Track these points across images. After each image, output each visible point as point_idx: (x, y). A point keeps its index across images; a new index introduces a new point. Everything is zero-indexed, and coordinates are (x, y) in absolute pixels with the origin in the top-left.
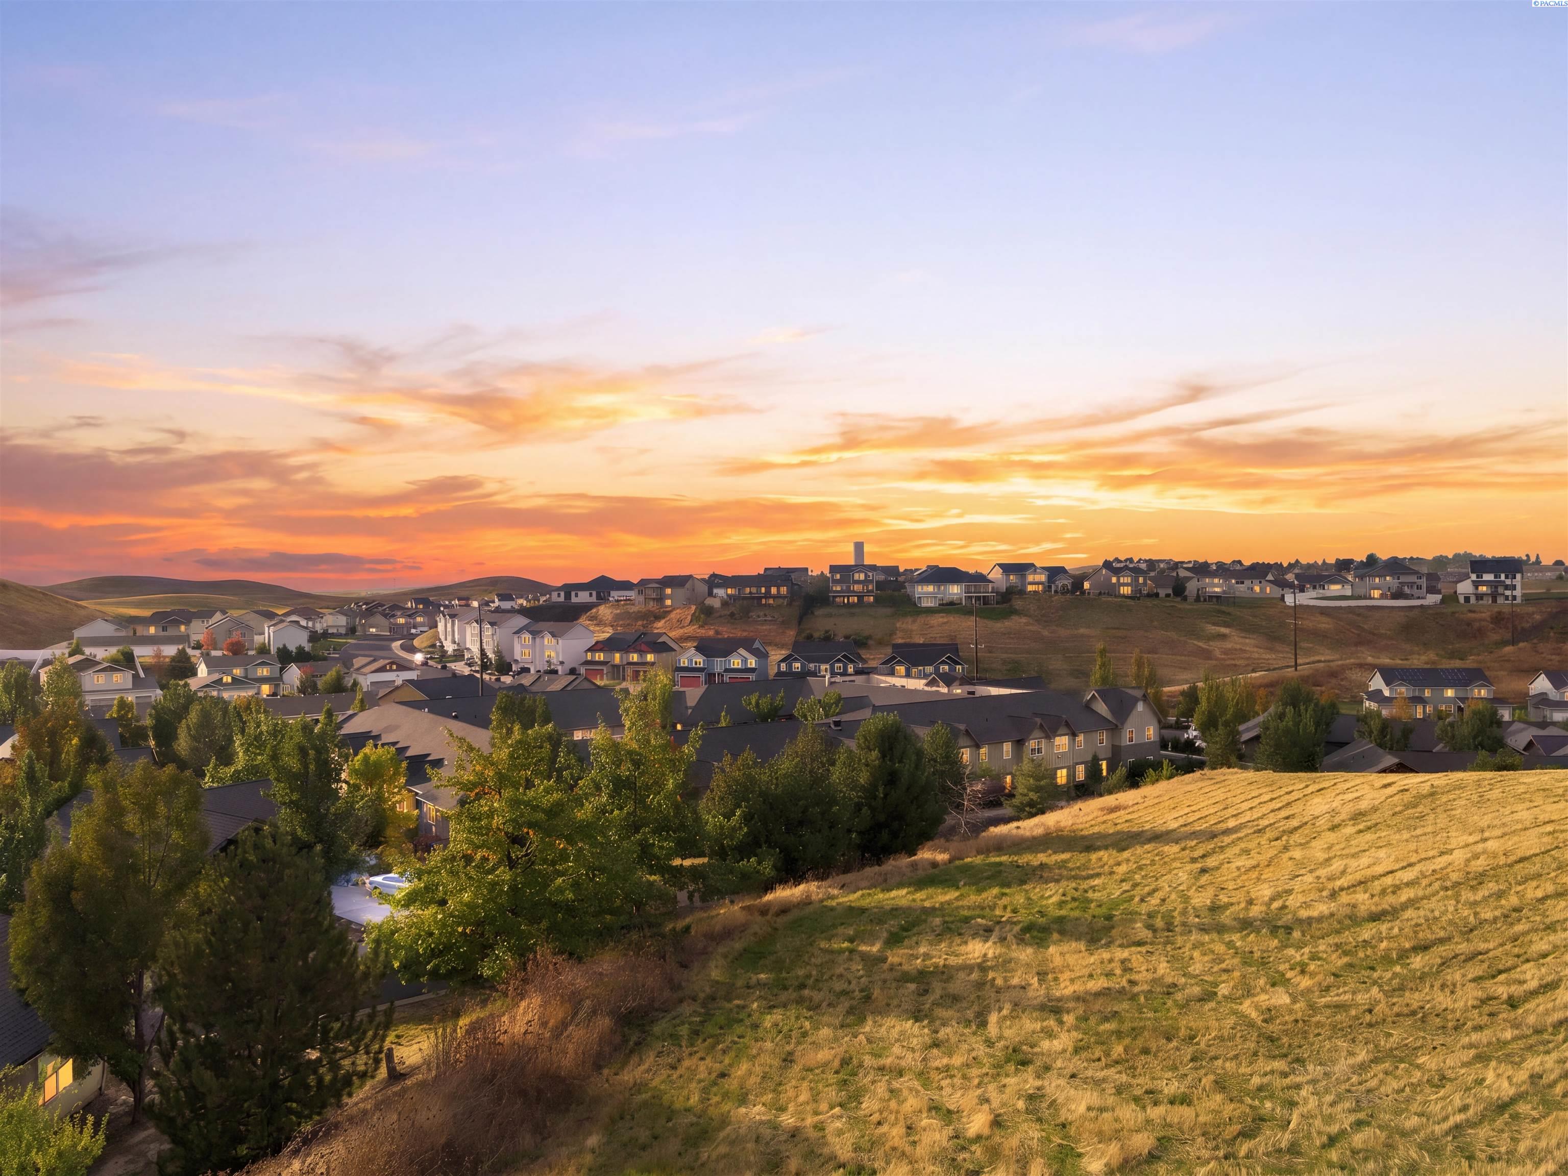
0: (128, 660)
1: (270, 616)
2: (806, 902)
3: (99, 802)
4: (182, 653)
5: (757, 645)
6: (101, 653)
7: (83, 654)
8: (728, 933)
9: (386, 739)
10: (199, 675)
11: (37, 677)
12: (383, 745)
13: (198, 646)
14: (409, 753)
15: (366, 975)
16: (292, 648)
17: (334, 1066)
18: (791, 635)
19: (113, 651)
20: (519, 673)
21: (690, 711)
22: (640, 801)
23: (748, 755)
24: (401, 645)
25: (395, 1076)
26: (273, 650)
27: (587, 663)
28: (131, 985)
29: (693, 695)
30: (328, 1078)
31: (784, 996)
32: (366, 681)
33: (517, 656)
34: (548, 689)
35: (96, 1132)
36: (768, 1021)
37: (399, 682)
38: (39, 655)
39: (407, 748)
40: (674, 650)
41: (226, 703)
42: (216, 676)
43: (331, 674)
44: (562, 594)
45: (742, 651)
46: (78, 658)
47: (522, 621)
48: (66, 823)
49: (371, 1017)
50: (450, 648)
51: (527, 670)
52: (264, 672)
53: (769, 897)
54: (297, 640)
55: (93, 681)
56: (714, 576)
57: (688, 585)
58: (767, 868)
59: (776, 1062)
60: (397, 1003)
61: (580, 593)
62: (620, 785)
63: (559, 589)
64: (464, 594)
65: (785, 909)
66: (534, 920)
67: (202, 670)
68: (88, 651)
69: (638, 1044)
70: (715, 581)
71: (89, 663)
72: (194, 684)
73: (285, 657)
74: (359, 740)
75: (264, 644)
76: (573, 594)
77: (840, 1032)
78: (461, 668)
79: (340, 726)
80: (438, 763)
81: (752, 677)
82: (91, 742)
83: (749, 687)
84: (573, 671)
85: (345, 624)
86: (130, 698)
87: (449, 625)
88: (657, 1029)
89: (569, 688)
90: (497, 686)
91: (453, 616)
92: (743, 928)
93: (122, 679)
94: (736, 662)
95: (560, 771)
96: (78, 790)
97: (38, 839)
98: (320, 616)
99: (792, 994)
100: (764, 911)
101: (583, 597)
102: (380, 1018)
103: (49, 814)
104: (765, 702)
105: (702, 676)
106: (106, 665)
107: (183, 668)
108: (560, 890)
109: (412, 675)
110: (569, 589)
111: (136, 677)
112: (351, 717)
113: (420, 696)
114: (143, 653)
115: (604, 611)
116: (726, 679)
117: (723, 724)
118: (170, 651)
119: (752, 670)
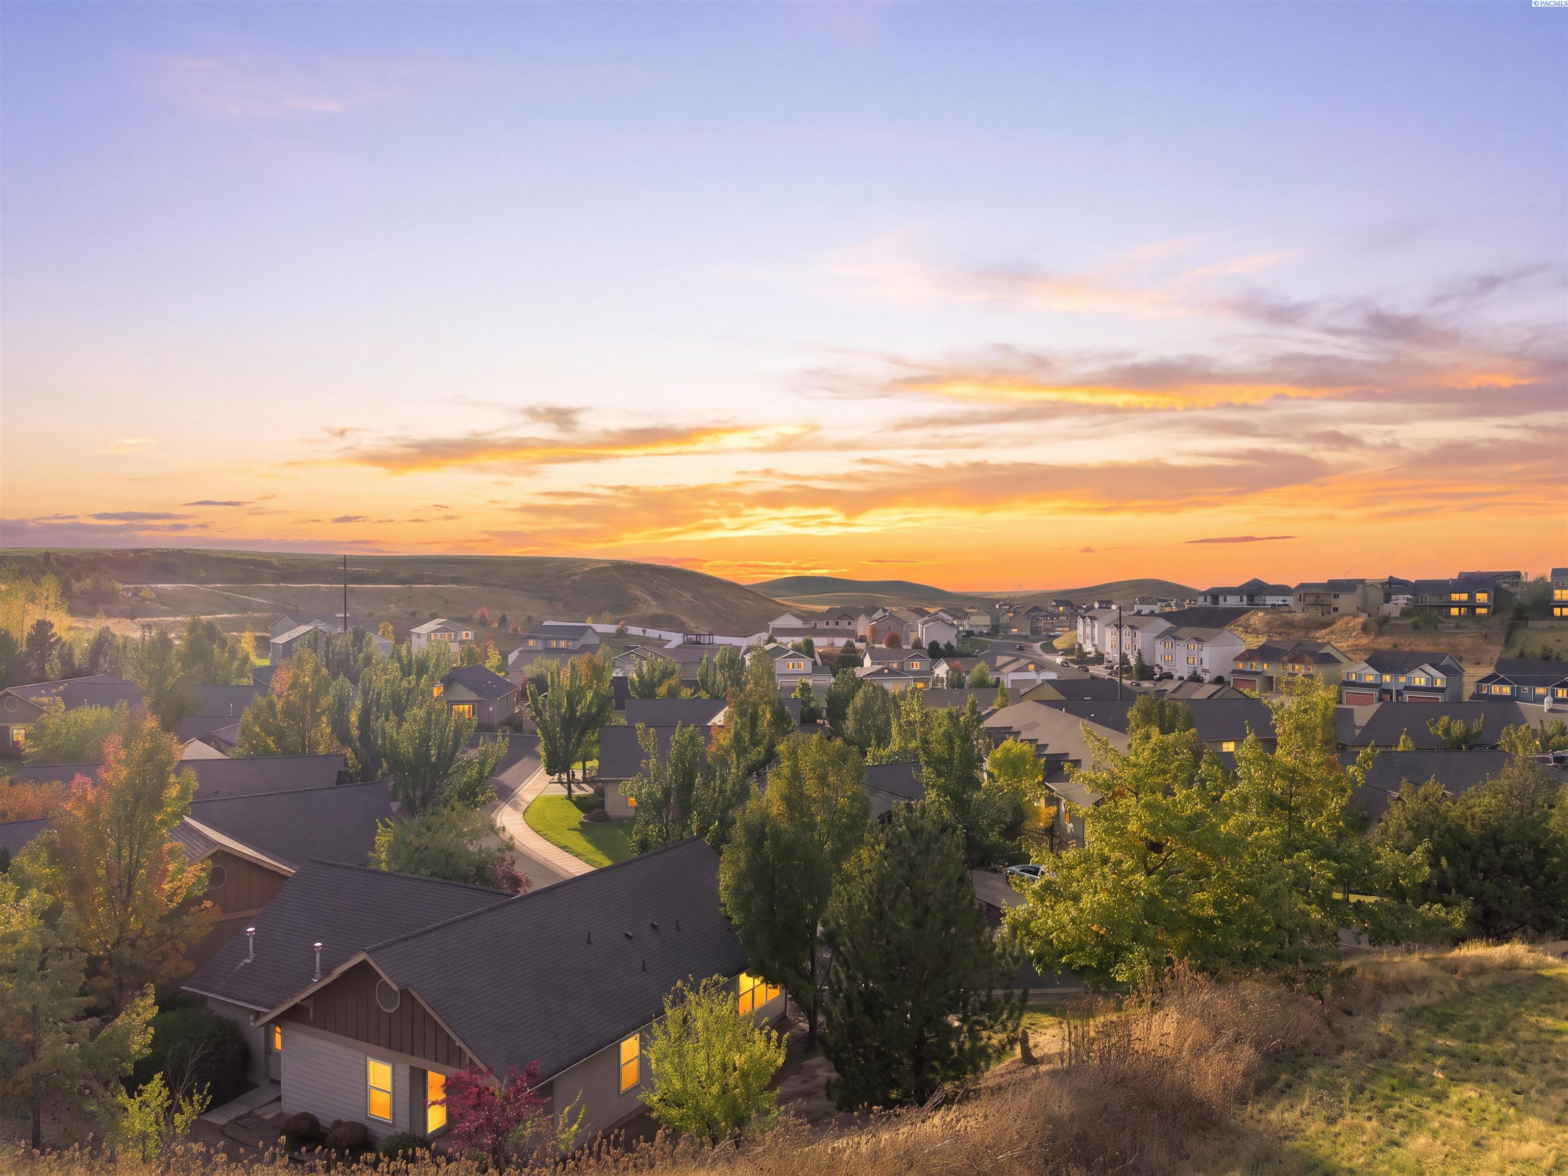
0: (808, 649)
1: (921, 613)
2: (1512, 966)
3: (785, 767)
4: (849, 645)
5: (1446, 661)
6: (788, 642)
7: (775, 641)
8: (1406, 986)
9: (1023, 736)
10: (865, 666)
11: (743, 660)
12: (1022, 741)
13: (862, 639)
14: (1048, 751)
15: (1002, 956)
16: (942, 643)
17: (974, 1036)
18: (1495, 651)
19: (799, 640)
20: (1160, 679)
21: (1358, 732)
22: (1296, 824)
23: (1432, 787)
24: (1041, 646)
25: (1029, 1059)
26: (925, 645)
27: (1235, 672)
28: (808, 926)
29: (1363, 714)
30: (967, 1045)
31: (1475, 1071)
32: (1009, 677)
33: (1158, 661)
34: (1194, 697)
35: (779, 1047)
36: (1456, 1094)
37: (1039, 682)
38: (743, 642)
39: (1046, 746)
40: (1338, 662)
41: (885, 692)
42: (878, 667)
43: (976, 669)
44: (1209, 598)
45: (1428, 668)
46: (772, 645)
47: (1165, 625)
48: (762, 783)
49: (1008, 998)
50: (1088, 648)
51: (1170, 676)
52: (917, 666)
53: (1456, 953)
54: (946, 637)
55: (783, 665)
56: (1392, 582)
57: (1359, 590)
58: (1458, 918)
59: (1465, 1145)
60: (1031, 991)
61: (1229, 598)
62: (1272, 803)
63: (1205, 594)
64: (1105, 598)
65: (1480, 968)
66: (1172, 931)
67: (867, 661)
68: (779, 639)
69: (1289, 1086)
70: (1393, 586)
71: (779, 651)
72: (859, 672)
73: (936, 652)
74: (999, 735)
75: (918, 639)
76: (1221, 599)
77: (1555, 1129)
78: (1099, 671)
79: (981, 719)
80: (1077, 763)
81: (1440, 698)
82: (780, 718)
83: (1437, 710)
84: (1219, 680)
85: (989, 623)
86: (810, 682)
87: (1088, 629)
88: (1314, 1074)
89: (1215, 697)
90: (1136, 689)
91: (1092, 619)
92: (1424, 983)
93: (805, 665)
94: (1420, 680)
95: (1203, 782)
96: (771, 757)
97: (743, 794)
98: (967, 616)
99: (1488, 1069)
100: (1453, 968)
101: (1233, 601)
102: (1014, 1000)
103: (750, 774)
104: (1458, 728)
105: (1376, 693)
106: (791, 652)
107: (851, 658)
108: (1202, 904)
109: (1053, 676)
110: (1215, 594)
111: (815, 664)
112: (993, 712)
113: (1059, 696)
114: (820, 643)
115: (1257, 618)
116: (1407, 697)
117: (1401, 748)
118: (840, 642)
119: (1441, 690)
